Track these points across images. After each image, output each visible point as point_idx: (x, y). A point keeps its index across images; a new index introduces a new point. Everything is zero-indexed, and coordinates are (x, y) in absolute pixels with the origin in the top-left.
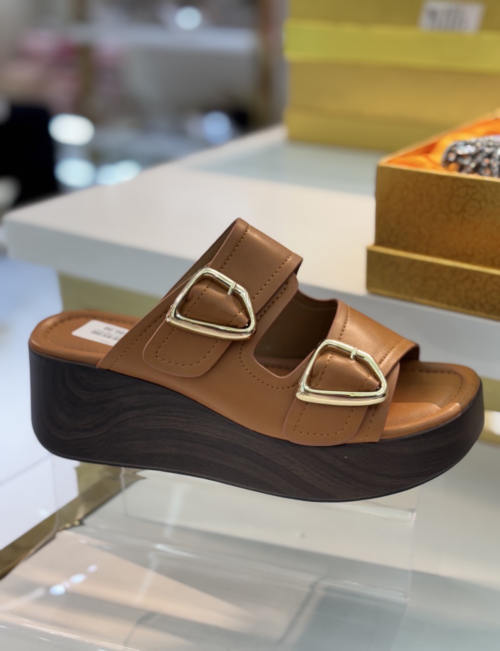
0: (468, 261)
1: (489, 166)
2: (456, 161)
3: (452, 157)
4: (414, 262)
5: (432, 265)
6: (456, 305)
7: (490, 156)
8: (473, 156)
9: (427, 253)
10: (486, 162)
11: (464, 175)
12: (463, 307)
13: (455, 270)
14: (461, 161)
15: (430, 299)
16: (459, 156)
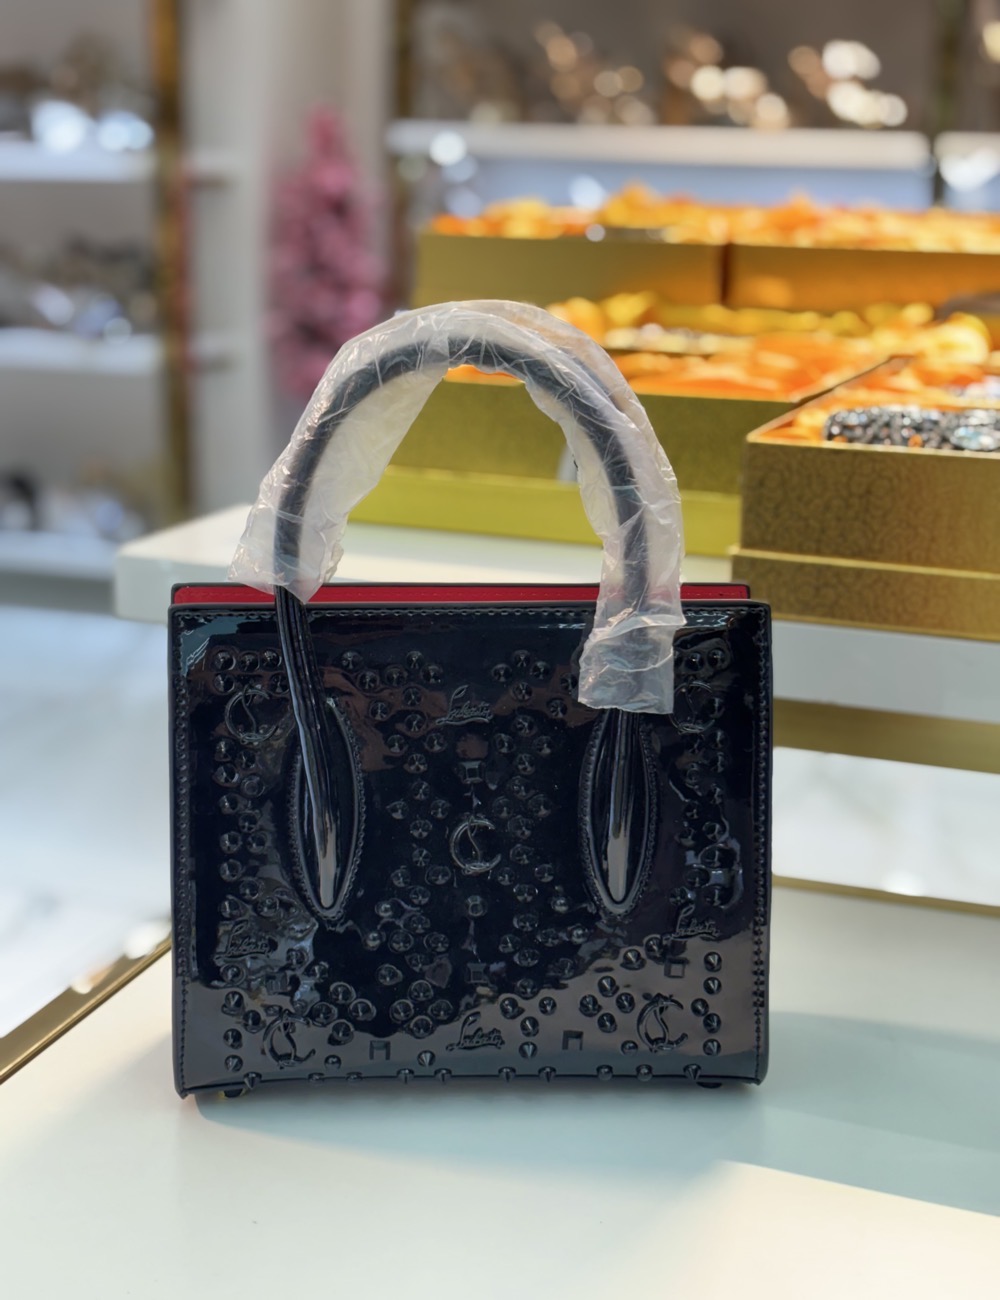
0: (874, 559)
1: (889, 437)
2: (841, 434)
3: (836, 430)
4: (802, 566)
5: (829, 567)
6: (862, 619)
7: (887, 425)
8: (865, 426)
9: (818, 552)
10: (884, 433)
11: (858, 446)
12: (872, 620)
14: (848, 434)
16: (845, 427)
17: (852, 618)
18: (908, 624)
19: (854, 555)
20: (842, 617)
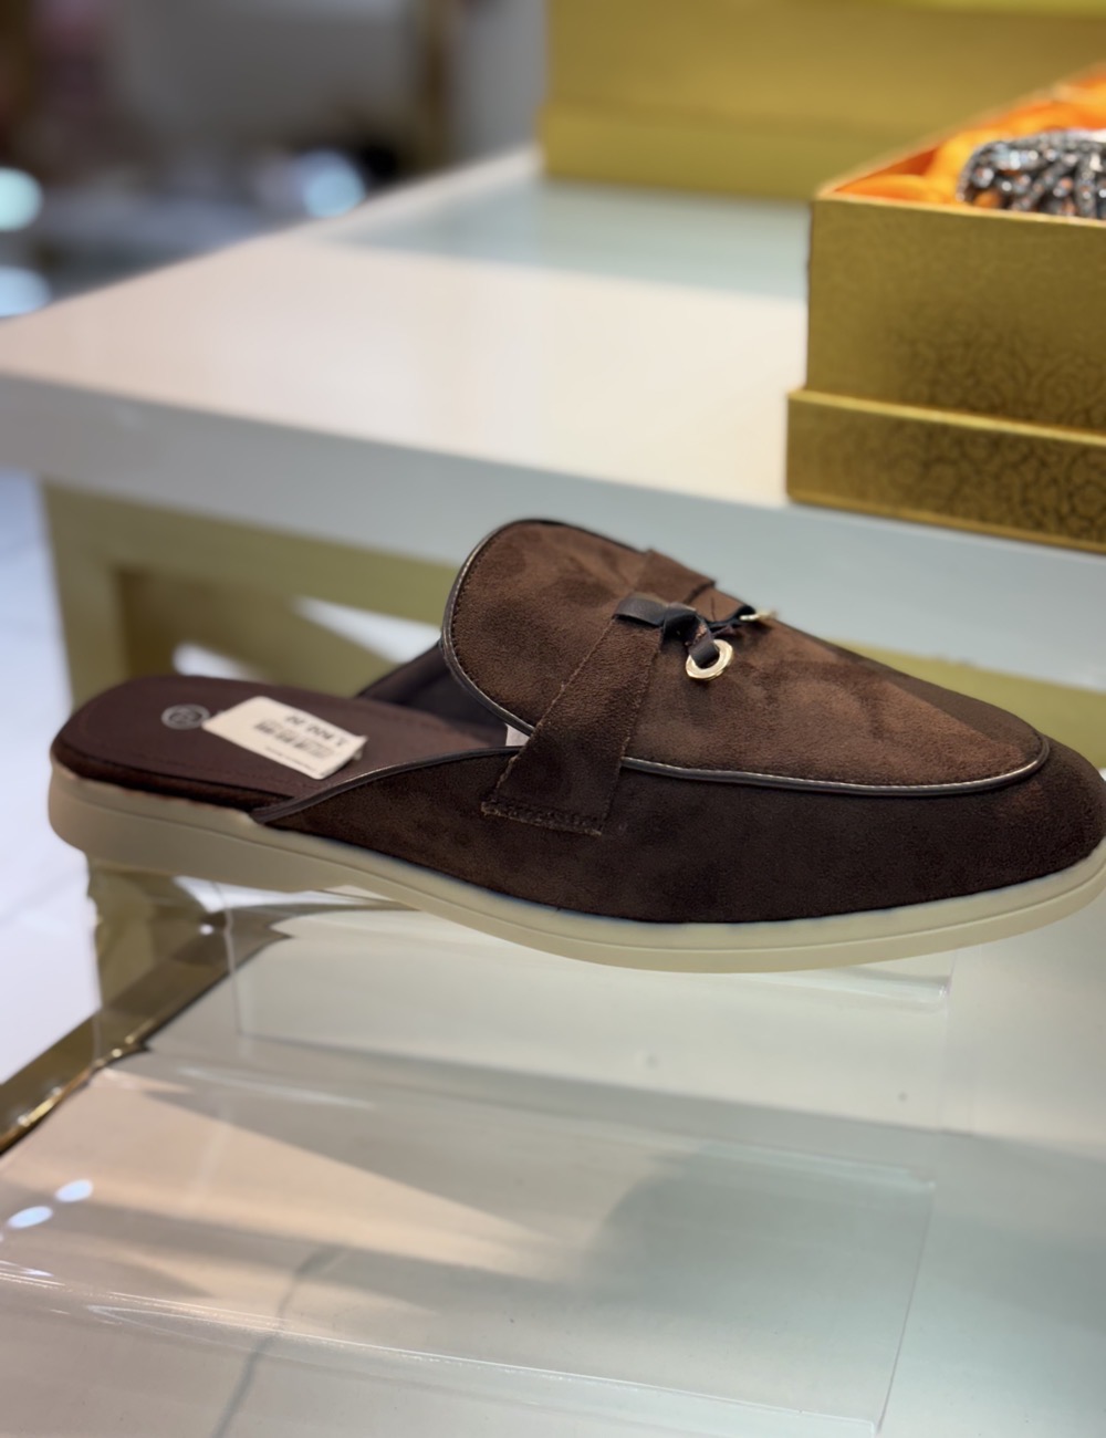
0: (1029, 418)
1: (1072, 195)
2: (993, 185)
3: (987, 176)
4: (901, 424)
5: (945, 429)
6: (999, 521)
7: (1073, 173)
8: (1035, 174)
10: (1065, 186)
11: (1013, 214)
12: (1017, 524)
13: (997, 441)
14: (1006, 186)
15: (938, 510)
16: (1001, 175)
17: (983, 518)
18: (1077, 535)
19: (992, 411)
20: (967, 515)
